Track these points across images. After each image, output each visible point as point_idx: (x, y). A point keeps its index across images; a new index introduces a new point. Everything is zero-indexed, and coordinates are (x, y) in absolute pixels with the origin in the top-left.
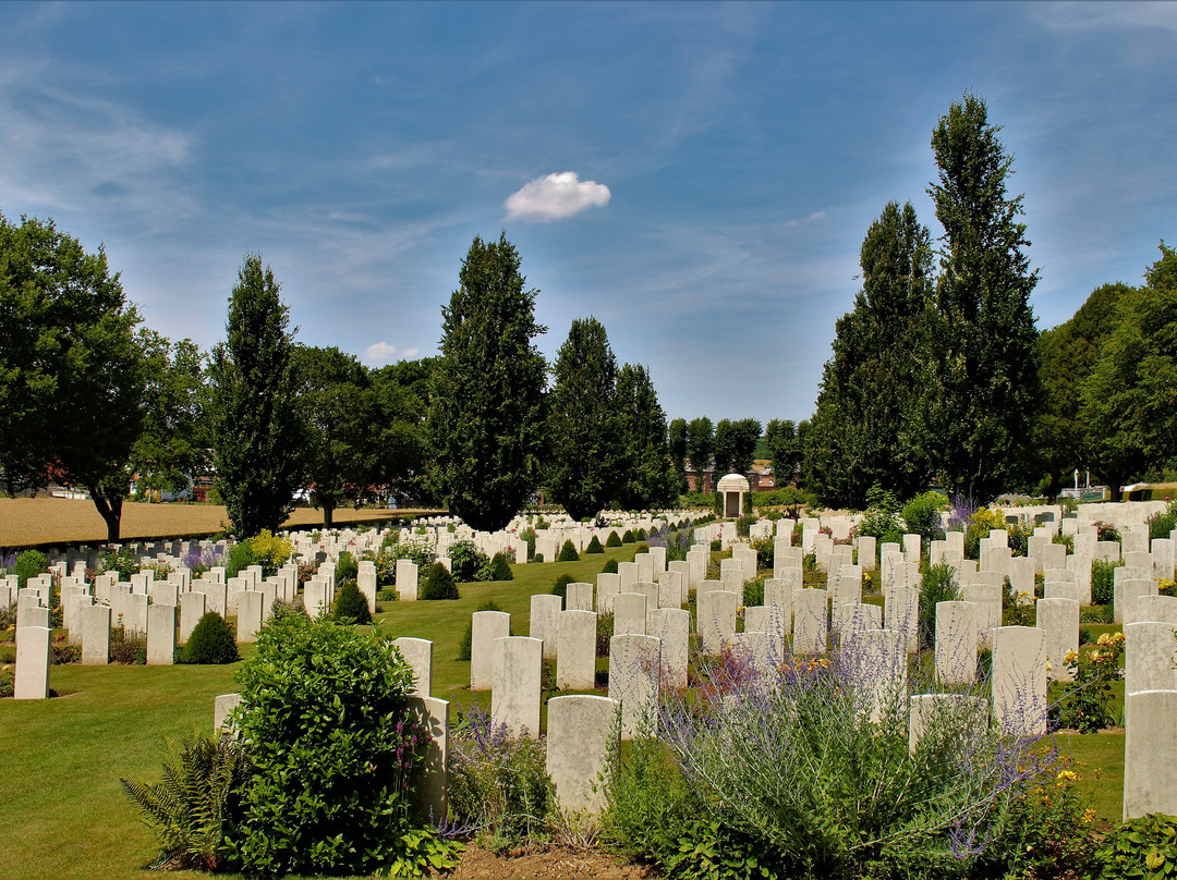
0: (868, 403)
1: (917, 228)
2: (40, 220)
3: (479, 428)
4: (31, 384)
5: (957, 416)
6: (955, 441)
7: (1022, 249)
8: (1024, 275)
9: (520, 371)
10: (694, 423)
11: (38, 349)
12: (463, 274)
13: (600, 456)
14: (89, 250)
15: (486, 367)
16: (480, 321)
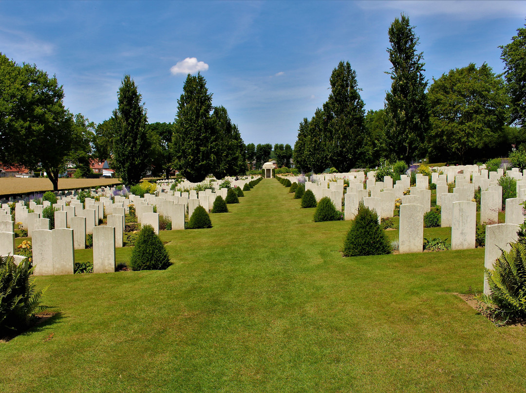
0: (335, 134)
1: (351, 70)
2: (30, 65)
3: (193, 144)
4: (34, 128)
5: (400, 133)
6: (400, 143)
7: (422, 72)
8: (423, 82)
9: (208, 123)
10: (248, 145)
11: (35, 114)
12: (185, 88)
13: (227, 156)
14: (50, 77)
15: (195, 122)
16: (193, 105)
